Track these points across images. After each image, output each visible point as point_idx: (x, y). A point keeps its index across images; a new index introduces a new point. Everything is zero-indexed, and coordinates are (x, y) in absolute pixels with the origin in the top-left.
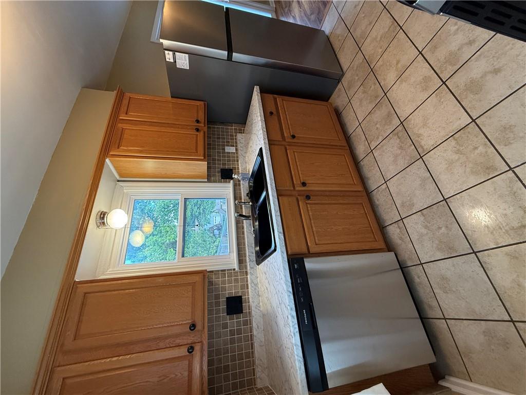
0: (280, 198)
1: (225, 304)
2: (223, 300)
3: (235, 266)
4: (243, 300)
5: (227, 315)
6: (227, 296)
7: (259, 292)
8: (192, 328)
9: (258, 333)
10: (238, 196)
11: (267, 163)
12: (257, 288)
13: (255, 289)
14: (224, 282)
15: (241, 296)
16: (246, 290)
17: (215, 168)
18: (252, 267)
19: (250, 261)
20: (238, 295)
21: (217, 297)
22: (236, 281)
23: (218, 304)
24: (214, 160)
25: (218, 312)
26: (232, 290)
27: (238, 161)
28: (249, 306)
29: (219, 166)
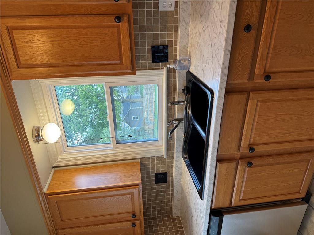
0: (218, 164)
1: (154, 177)
2: (152, 175)
3: (164, 153)
4: (168, 175)
5: (155, 183)
6: (156, 173)
7: (181, 172)
8: (133, 217)
9: (177, 195)
10: (171, 85)
11: (215, 128)
12: (180, 170)
13: (179, 171)
14: (154, 164)
15: (167, 173)
16: (171, 169)
17: (143, 45)
18: (178, 156)
19: (177, 151)
20: (164, 172)
21: (148, 173)
22: (164, 163)
23: (148, 177)
24: (142, 29)
25: (149, 181)
26: (159, 168)
27: (176, 30)
28: (172, 178)
29: (149, 41)
